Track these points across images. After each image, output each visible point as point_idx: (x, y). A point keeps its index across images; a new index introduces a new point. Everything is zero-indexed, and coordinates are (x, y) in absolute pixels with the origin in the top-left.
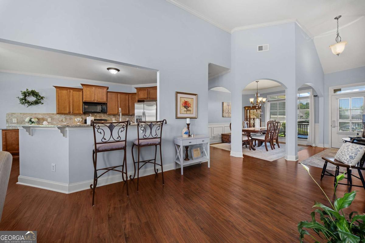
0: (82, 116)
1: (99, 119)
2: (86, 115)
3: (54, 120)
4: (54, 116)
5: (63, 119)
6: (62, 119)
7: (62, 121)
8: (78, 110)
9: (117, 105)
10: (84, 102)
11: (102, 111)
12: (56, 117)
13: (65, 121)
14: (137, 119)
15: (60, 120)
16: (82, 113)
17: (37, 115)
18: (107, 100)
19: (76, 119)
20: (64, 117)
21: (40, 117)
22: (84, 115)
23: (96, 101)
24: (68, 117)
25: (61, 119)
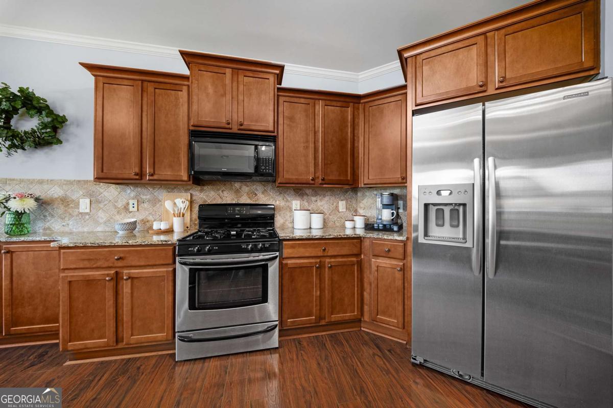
0: (194, 193)
1: (249, 201)
2: (205, 188)
3: (101, 205)
4: (102, 190)
5: (131, 202)
6: (128, 204)
7: (126, 208)
8: (171, 166)
9: (312, 145)
10: (192, 131)
11: (257, 168)
12: (106, 194)
13: (136, 209)
14: (426, 206)
15: (120, 204)
16: (185, 178)
17: (45, 187)
18: (276, 123)
19: (168, 204)
20: (133, 194)
21: (56, 196)
22: (199, 188)
23: (235, 129)
24: (146, 194)
25: (124, 202)
